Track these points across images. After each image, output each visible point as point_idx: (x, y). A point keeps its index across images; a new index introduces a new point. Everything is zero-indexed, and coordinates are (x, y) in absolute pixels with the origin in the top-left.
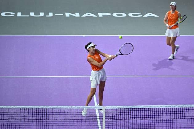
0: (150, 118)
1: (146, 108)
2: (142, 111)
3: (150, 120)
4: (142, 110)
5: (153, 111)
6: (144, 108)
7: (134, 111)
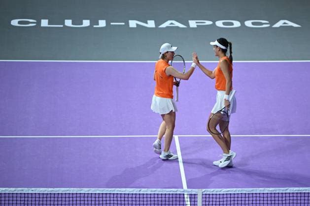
1: (278, 192)
2: (269, 199)
4: (269, 195)
5: (291, 198)
6: (274, 192)
7: (254, 199)
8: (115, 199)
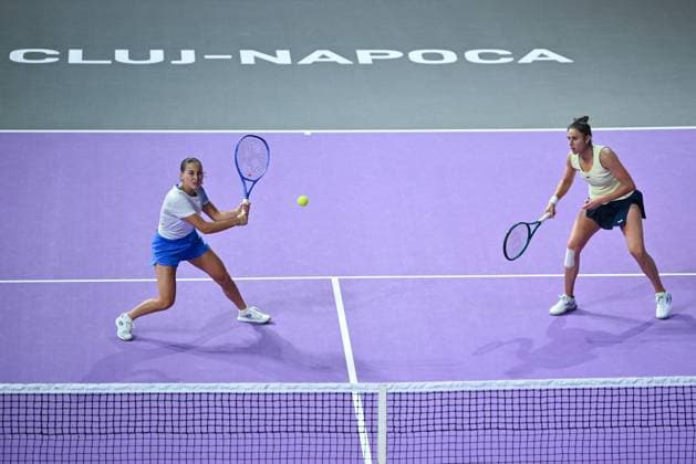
0: (545, 426)
1: (532, 387)
3: (546, 432)
4: (516, 394)
6: (526, 388)
8: (219, 404)
